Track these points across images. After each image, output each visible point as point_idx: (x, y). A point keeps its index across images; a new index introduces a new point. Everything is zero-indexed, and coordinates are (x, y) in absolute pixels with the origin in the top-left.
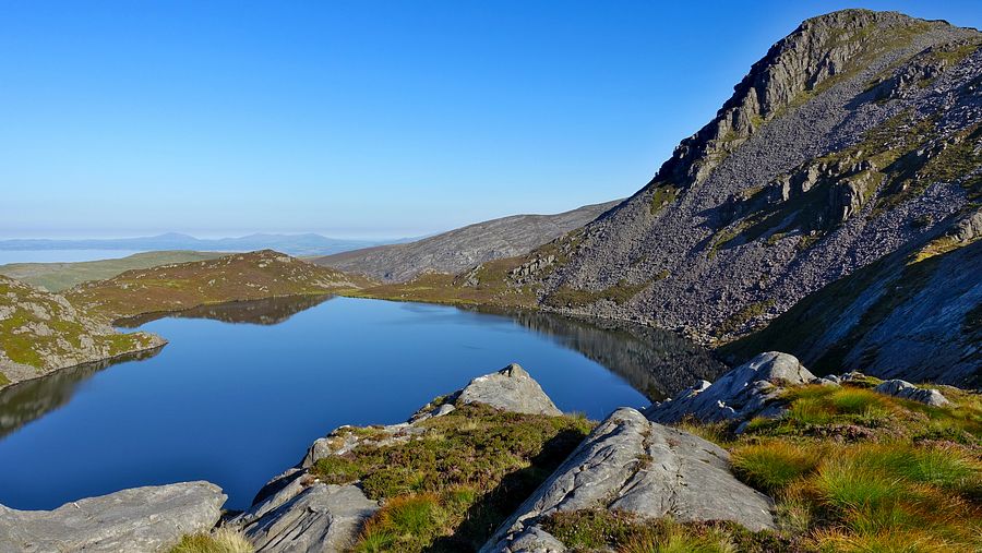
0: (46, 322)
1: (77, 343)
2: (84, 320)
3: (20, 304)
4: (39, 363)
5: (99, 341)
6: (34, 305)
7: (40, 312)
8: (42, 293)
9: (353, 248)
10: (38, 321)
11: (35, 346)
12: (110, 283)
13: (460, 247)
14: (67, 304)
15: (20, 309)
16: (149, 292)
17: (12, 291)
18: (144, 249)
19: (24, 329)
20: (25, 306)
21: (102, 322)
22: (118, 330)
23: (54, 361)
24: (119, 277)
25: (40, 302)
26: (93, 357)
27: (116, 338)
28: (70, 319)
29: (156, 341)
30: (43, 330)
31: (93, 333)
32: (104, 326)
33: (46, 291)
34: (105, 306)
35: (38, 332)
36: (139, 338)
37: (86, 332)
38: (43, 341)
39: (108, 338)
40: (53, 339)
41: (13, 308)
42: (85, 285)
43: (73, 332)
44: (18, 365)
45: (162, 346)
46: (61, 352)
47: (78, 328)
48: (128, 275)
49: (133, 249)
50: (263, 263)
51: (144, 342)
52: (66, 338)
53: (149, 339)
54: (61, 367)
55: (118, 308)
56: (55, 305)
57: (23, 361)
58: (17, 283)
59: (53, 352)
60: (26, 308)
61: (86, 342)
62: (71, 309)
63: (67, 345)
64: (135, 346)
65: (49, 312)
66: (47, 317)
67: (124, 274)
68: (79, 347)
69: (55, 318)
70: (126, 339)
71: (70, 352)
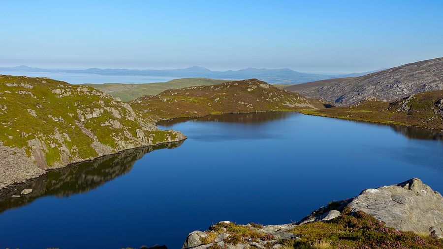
0: (119, 120)
1: (135, 134)
2: (140, 120)
3: (105, 108)
4: (114, 145)
5: (147, 134)
6: (113, 109)
7: (116, 114)
8: (118, 102)
9: (315, 79)
10: (114, 119)
11: (112, 134)
12: (157, 97)
13: (397, 81)
14: (130, 109)
15: (105, 111)
16: (179, 105)
17: (102, 99)
18: (179, 77)
19: (107, 123)
20: (108, 109)
21: (150, 122)
22: (159, 128)
23: (122, 145)
24: (162, 94)
25: (116, 107)
26: (144, 144)
27: (157, 132)
28: (132, 119)
29: (180, 137)
30: (117, 125)
31: (144, 129)
32: (151, 125)
33: (120, 100)
34: (153, 112)
35: (114, 126)
36: (170, 134)
37: (140, 128)
38: (117, 131)
39: (152, 132)
40: (122, 130)
41: (102, 110)
42: (142, 98)
43: (134, 127)
44: (103, 145)
45: (183, 140)
46: (126, 139)
47: (136, 125)
48: (167, 93)
49: (172, 76)
50: (251, 88)
51: (173, 137)
52: (129, 130)
53: (176, 135)
54: (126, 148)
55: (160, 114)
56: (124, 109)
57: (106, 143)
58: (105, 95)
59: (121, 139)
60: (109, 111)
61: (141, 134)
62: (133, 113)
63: (129, 135)
64: (167, 139)
65: (120, 114)
66: (119, 117)
67: (165, 92)
68: (136, 137)
69: (124, 118)
70: (163, 133)
71: (131, 140)
